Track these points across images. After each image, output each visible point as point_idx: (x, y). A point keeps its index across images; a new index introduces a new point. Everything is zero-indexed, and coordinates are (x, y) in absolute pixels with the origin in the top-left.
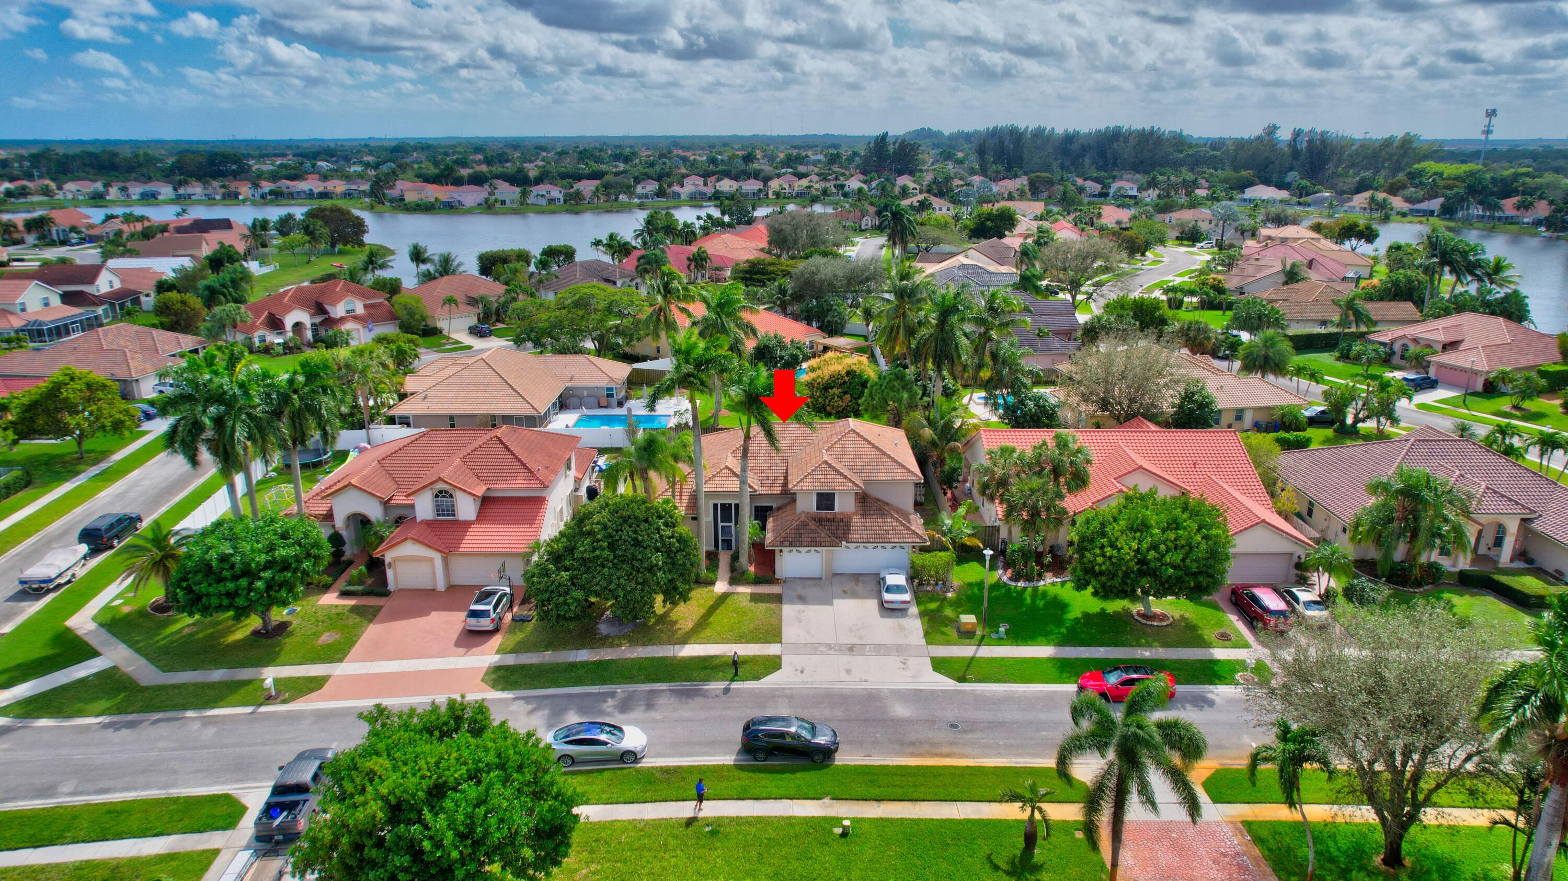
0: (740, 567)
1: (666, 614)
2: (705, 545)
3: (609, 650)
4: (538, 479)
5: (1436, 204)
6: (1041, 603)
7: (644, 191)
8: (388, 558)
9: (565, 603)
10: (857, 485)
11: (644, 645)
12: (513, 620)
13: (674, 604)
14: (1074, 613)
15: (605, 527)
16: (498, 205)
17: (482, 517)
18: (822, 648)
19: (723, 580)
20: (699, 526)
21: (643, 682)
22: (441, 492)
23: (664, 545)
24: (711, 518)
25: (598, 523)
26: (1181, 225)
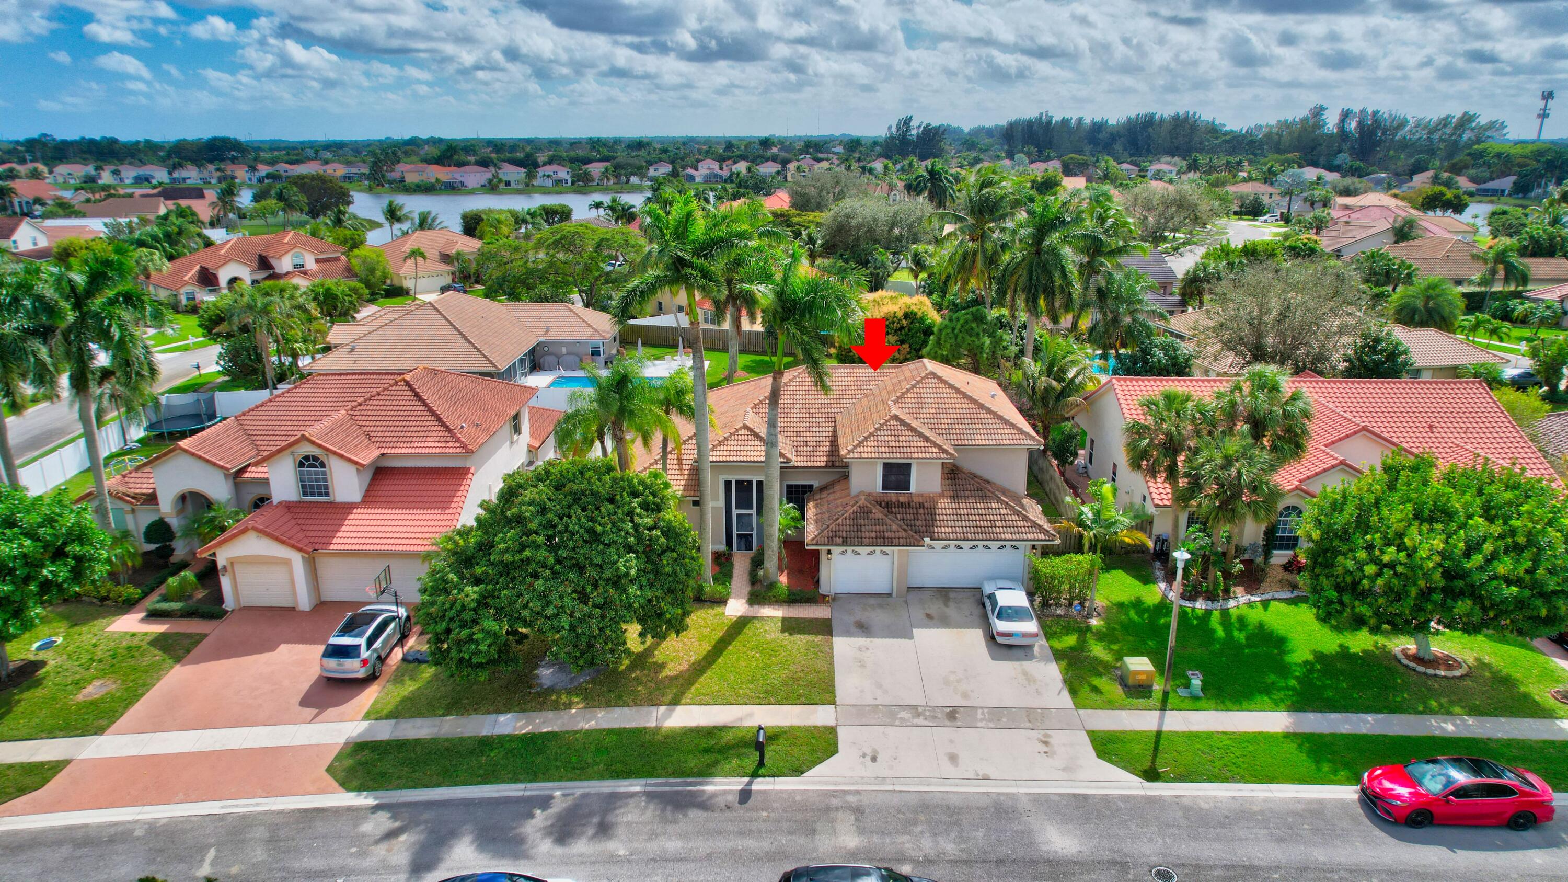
0: (766, 576)
1: (648, 652)
2: (712, 543)
3: (550, 714)
4: (458, 440)
5: (1507, 183)
6: (1240, 636)
7: (657, 174)
8: (221, 562)
9: (470, 639)
10: (945, 451)
11: (608, 705)
12: (405, 660)
13: (660, 637)
14: (1300, 654)
15: (543, 510)
16: (502, 186)
17: (370, 498)
18: (904, 714)
19: (738, 597)
20: (702, 514)
21: (602, 777)
22: (307, 458)
23: (640, 539)
24: (721, 503)
25: (532, 503)
26: (1241, 197)
